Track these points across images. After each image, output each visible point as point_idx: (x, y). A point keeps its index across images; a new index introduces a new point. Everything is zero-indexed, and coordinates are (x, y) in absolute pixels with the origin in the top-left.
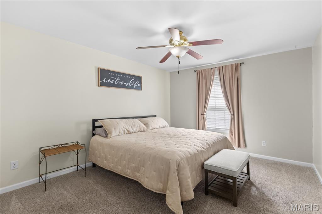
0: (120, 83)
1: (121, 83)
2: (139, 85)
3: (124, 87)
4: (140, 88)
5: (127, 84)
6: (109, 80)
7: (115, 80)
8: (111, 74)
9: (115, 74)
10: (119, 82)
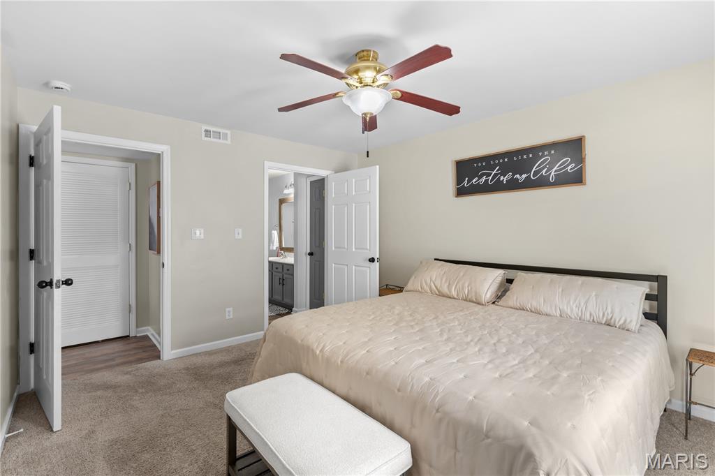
0: (502, 178)
1: (504, 179)
2: (569, 167)
3: (513, 186)
4: (577, 178)
5: (524, 176)
6: (474, 180)
7: (488, 175)
8: (480, 164)
9: (487, 162)
10: (499, 178)
